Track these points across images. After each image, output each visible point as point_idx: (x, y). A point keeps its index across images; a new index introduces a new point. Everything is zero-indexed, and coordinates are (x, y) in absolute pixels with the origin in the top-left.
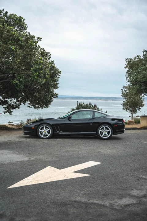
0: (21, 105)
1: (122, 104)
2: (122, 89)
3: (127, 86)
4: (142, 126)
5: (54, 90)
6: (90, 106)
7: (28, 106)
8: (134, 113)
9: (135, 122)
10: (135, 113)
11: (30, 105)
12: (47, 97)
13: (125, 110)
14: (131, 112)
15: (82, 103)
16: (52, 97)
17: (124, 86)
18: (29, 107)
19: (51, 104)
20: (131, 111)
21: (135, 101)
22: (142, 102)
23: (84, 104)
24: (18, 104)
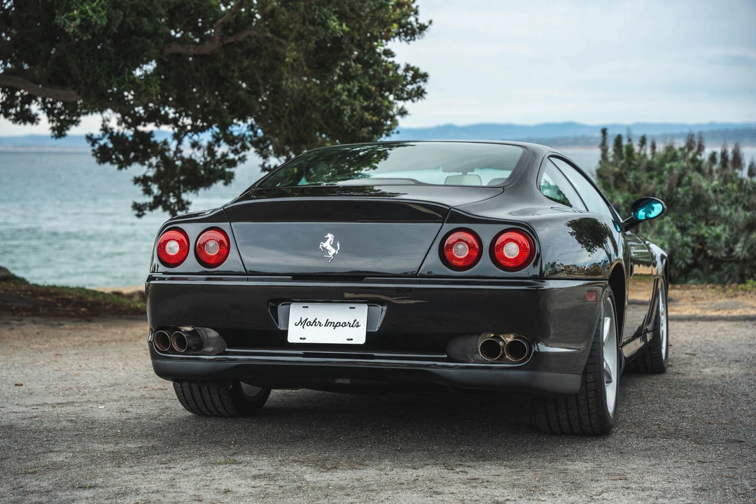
0: (243, 160)
15: (635, 142)
23: (647, 149)
24: (224, 155)
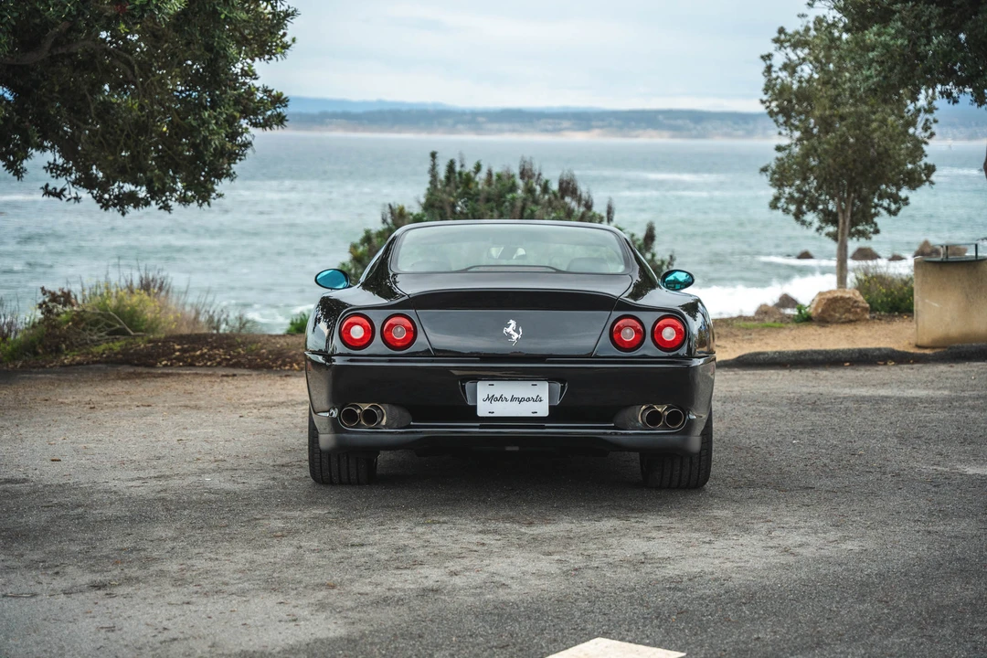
1: (764, 170)
2: (767, 57)
3: (807, 30)
4: (925, 340)
5: (258, 66)
6: (530, 191)
7: (47, 192)
8: (852, 235)
9: (873, 309)
10: (862, 234)
11: (60, 183)
12: (204, 122)
13: (786, 211)
14: (831, 229)
15: (470, 167)
16: (244, 123)
17: (781, 31)
18: (59, 194)
19: (230, 176)
20: (835, 222)
21: (865, 141)
22: (917, 150)
23: (483, 175)
